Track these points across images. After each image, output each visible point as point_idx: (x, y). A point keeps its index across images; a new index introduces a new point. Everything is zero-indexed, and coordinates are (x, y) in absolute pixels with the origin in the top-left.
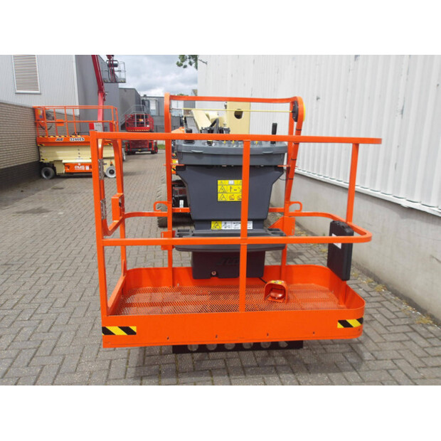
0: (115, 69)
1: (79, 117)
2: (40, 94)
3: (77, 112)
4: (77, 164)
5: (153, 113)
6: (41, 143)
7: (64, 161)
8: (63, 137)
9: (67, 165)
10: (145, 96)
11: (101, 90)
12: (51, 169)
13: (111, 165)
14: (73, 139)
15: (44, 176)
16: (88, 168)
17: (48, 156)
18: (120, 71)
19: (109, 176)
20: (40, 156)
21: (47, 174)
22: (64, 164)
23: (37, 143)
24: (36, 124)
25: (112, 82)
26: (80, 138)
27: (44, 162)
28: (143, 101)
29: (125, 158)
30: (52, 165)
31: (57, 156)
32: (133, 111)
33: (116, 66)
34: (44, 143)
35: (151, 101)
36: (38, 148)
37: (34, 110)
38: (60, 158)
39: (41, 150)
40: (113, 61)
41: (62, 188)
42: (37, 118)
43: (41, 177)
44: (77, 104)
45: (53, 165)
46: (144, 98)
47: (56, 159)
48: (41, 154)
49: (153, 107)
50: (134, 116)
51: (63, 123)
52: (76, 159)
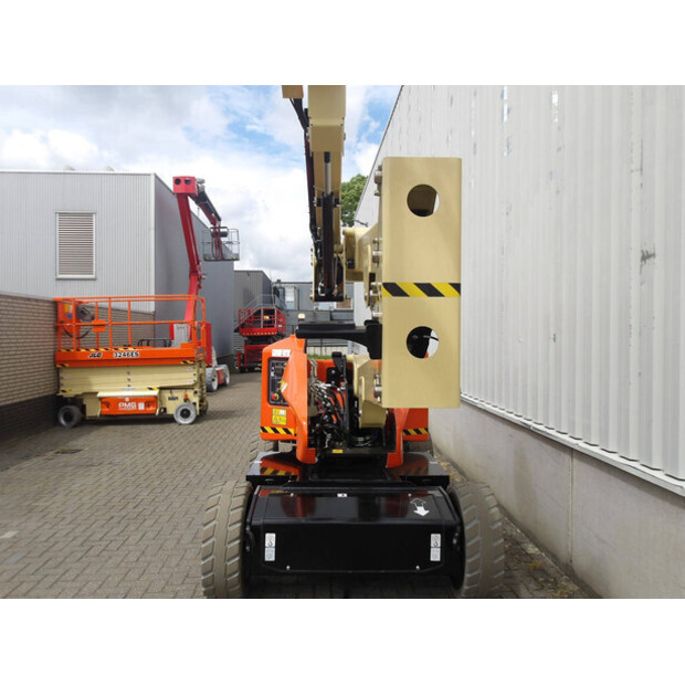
0: (223, 239)
1: (154, 315)
2: (94, 280)
3: (151, 307)
4: (122, 400)
5: (290, 306)
6: (61, 362)
7: (100, 395)
8: (102, 350)
9: (105, 402)
10: (279, 281)
11: (194, 271)
12: (75, 410)
13: (186, 400)
14: (120, 353)
15: (63, 422)
16: (142, 407)
17: (72, 385)
18: (230, 243)
19: (181, 420)
20: (58, 385)
21: (68, 418)
22: (101, 399)
23: (55, 363)
24: (57, 328)
25: (216, 260)
26: (133, 352)
27: (65, 395)
28: (275, 288)
29: (228, 381)
30: (78, 401)
31: (90, 385)
32: (259, 303)
33: (225, 235)
34: (66, 362)
35: (287, 290)
36: (58, 371)
37: (56, 304)
38: (94, 389)
39: (61, 375)
40: (220, 227)
41: (79, 451)
42: (61, 317)
43: (57, 422)
44: (153, 294)
45: (81, 400)
46: (278, 285)
47: (87, 390)
48: (61, 381)
49: (290, 297)
50: (260, 311)
51: (103, 325)
52: (123, 390)
